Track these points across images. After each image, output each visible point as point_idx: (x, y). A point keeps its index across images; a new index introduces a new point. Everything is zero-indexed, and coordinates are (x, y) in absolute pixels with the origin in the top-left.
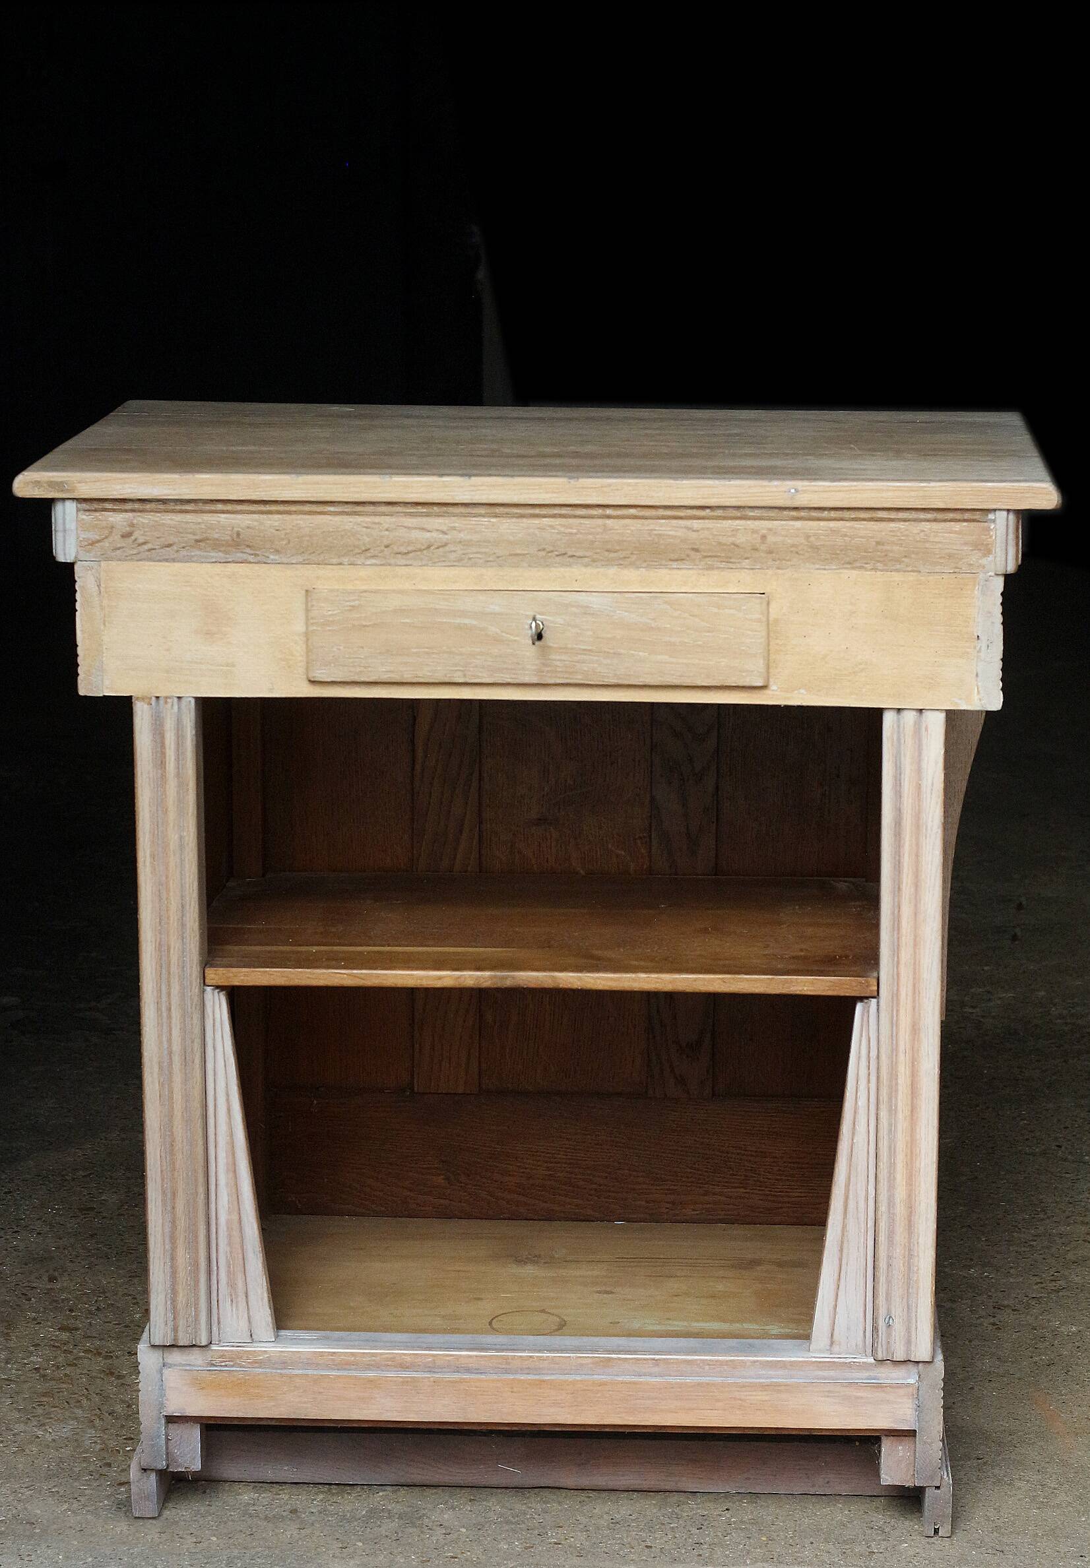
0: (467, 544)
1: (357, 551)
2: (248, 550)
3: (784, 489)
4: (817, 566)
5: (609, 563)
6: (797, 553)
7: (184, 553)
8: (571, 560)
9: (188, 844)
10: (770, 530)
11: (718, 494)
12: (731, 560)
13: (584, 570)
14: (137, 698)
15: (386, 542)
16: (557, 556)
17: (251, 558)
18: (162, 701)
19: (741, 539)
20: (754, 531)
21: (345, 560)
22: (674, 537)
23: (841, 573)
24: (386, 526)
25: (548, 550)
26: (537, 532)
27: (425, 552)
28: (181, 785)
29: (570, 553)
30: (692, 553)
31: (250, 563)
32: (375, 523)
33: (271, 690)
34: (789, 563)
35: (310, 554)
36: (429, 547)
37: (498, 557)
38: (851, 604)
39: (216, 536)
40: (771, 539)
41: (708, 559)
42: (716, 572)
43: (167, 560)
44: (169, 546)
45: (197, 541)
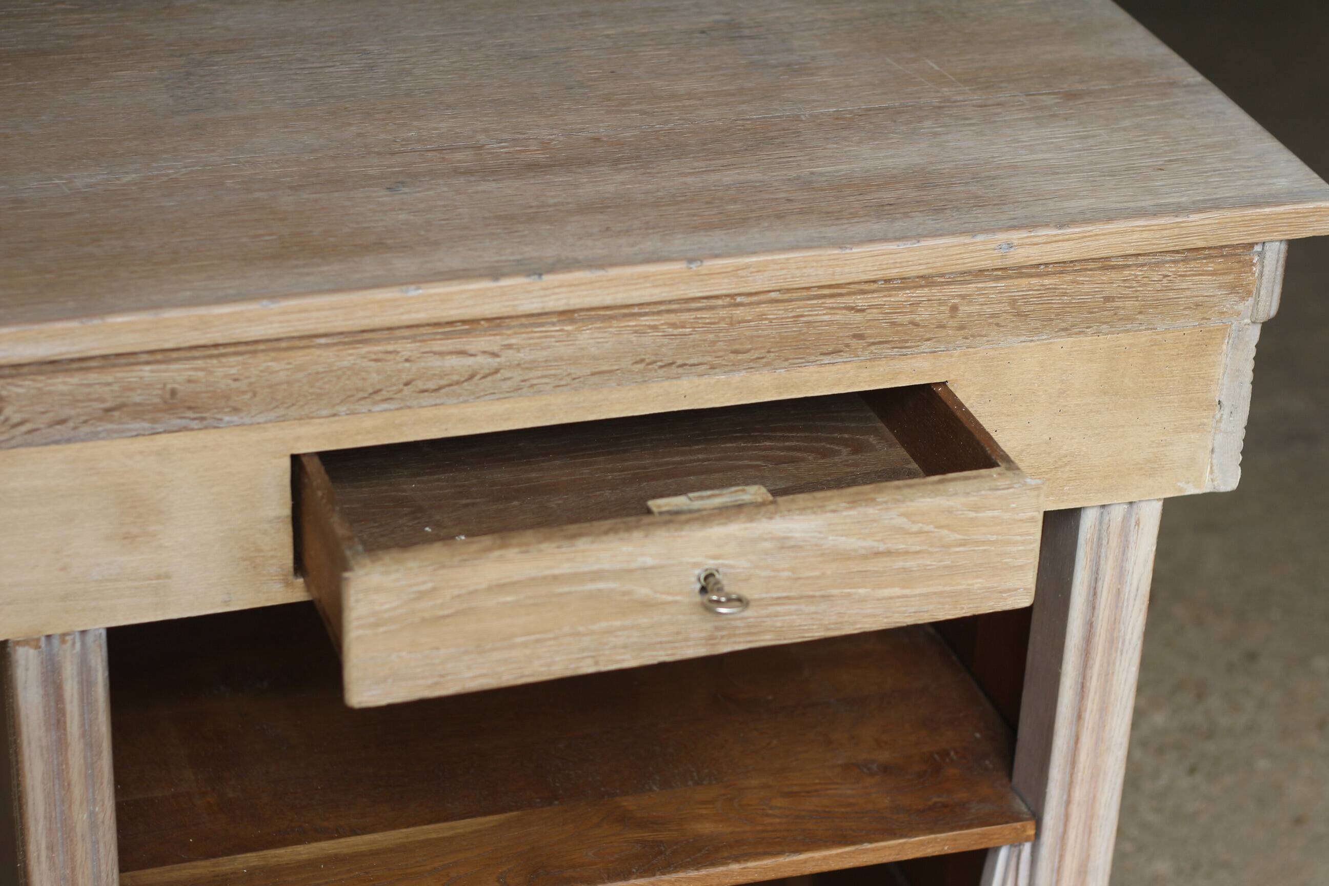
2: (190, 414)
3: (993, 246)
4: (1022, 338)
6: (997, 324)
7: (86, 429)
9: (103, 822)
12: (907, 345)
14: (18, 643)
17: (194, 424)
18: (56, 642)
19: (923, 314)
20: (941, 303)
22: (830, 323)
23: (1051, 343)
25: (648, 361)
26: (633, 338)
29: (679, 362)
30: (853, 342)
31: (192, 430)
32: (390, 353)
34: (985, 338)
37: (574, 379)
38: (1062, 381)
39: (138, 399)
40: (964, 309)
41: (873, 348)
42: (884, 362)
43: (57, 442)
44: (62, 422)
45: (107, 410)
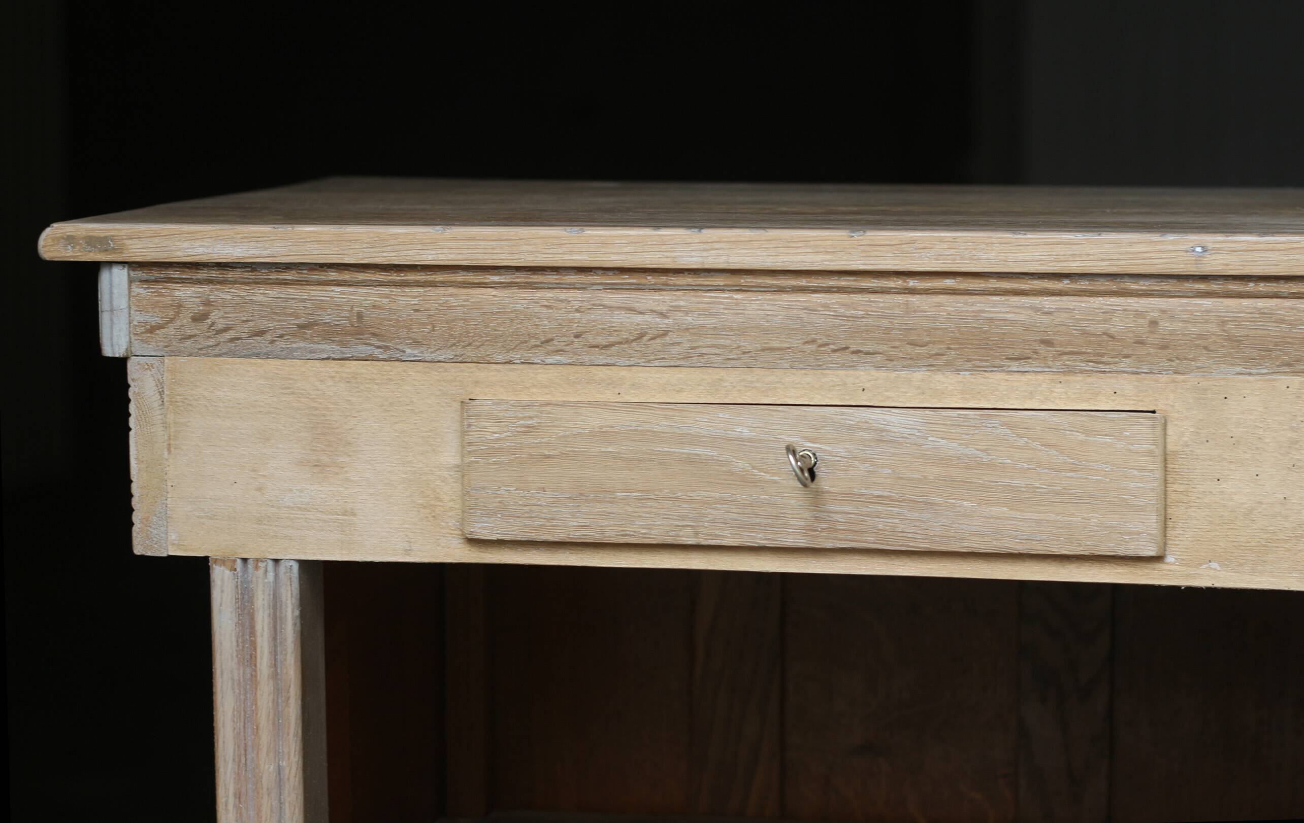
0: (699, 332)
1: (533, 342)
5: (912, 362)
8: (855, 358)
10: (1164, 312)
11: (1080, 255)
13: (874, 373)
15: (575, 329)
16: (834, 351)
21: (517, 356)
24: (577, 305)
27: (634, 344)
28: (278, 691)
33: (407, 552)
35: (464, 347)
36: (641, 336)
